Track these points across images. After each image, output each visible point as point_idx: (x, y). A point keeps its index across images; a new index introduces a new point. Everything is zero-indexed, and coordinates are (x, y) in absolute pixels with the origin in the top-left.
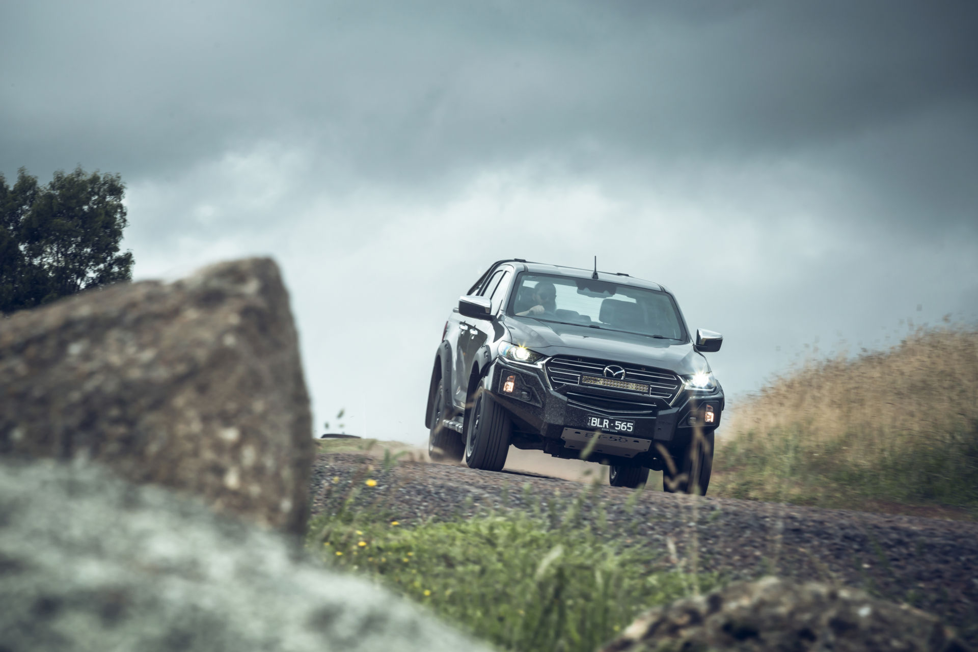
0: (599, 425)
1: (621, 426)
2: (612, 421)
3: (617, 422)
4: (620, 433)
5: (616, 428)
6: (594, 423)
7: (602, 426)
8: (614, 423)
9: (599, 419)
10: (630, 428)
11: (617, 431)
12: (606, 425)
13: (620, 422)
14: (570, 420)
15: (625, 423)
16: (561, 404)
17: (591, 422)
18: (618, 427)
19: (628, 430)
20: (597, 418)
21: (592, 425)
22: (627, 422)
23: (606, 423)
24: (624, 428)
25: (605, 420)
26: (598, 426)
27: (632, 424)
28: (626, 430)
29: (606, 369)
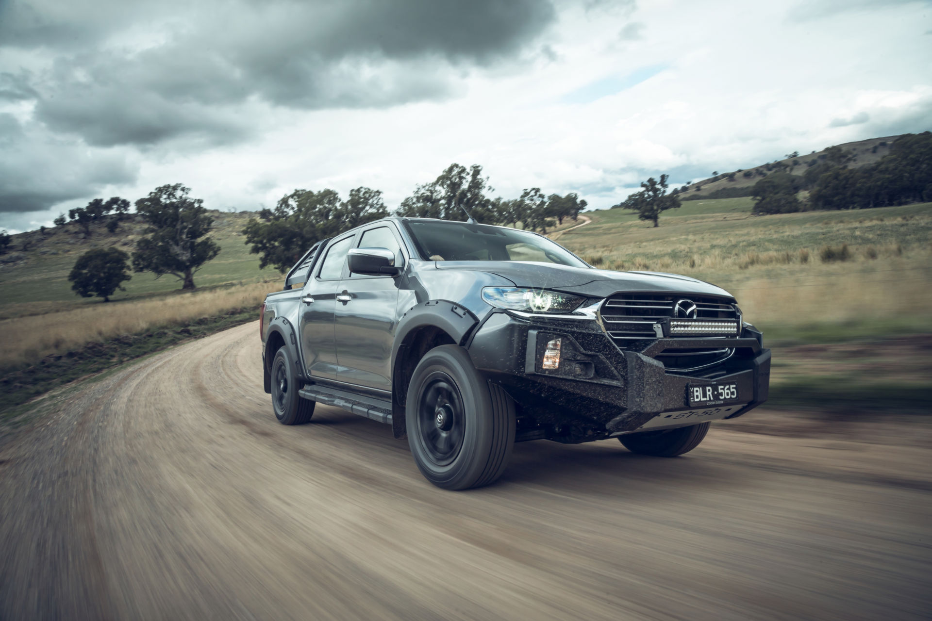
0: (703, 397)
2: (715, 388)
3: (720, 387)
5: (721, 398)
6: (697, 397)
7: (705, 399)
8: (717, 390)
9: (701, 388)
10: (733, 393)
11: (722, 402)
12: (709, 395)
13: (722, 387)
14: (668, 399)
15: (727, 387)
16: (658, 375)
17: (693, 397)
18: (721, 394)
19: (733, 397)
21: (696, 400)
22: (729, 384)
24: (728, 394)
25: (708, 388)
27: (734, 386)
28: (731, 397)
29: (677, 307)
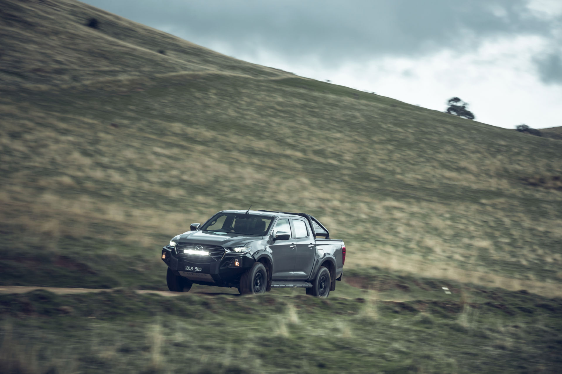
1: (197, 269)
2: (194, 268)
4: (197, 272)
6: (188, 269)
8: (195, 268)
10: (200, 270)
18: (196, 269)
20: (189, 266)
21: (187, 269)
22: (200, 267)
23: (192, 268)
26: (189, 270)
